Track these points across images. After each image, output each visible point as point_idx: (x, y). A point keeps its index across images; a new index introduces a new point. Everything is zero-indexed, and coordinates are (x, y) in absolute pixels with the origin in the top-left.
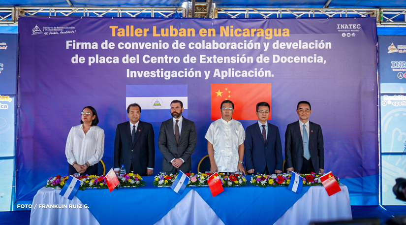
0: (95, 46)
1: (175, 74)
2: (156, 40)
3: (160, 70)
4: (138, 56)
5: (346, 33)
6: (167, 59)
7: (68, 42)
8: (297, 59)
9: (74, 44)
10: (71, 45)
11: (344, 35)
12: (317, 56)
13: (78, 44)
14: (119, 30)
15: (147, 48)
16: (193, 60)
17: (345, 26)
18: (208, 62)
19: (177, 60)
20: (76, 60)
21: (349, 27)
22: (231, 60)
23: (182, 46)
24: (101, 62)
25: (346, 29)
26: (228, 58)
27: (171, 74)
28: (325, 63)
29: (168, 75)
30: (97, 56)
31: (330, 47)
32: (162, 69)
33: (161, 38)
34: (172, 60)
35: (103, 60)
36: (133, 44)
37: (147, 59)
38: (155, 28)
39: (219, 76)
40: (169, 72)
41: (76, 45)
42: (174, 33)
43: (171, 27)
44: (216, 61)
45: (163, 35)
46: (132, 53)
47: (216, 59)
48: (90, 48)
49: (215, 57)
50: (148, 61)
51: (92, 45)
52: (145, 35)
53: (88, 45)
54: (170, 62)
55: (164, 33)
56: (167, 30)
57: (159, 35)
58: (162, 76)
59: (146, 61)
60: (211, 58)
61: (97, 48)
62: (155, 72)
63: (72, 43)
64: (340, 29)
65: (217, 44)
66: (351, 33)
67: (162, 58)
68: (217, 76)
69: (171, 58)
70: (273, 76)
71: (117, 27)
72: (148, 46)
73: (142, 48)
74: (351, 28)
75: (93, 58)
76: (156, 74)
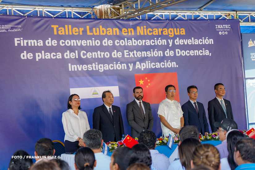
0: (41, 43)
1: (107, 67)
2: (90, 38)
3: (95, 64)
4: (76, 52)
5: (222, 31)
6: (99, 54)
7: (16, 39)
8: (192, 53)
9: (22, 41)
10: (19, 42)
11: (220, 33)
12: (205, 50)
13: (25, 41)
14: (60, 29)
15: (83, 45)
16: (119, 55)
17: (220, 26)
18: (130, 56)
19: (107, 55)
20: (24, 56)
21: (223, 27)
22: (147, 54)
23: (110, 43)
24: (46, 58)
25: (222, 29)
26: (145, 52)
27: (104, 67)
28: (210, 55)
29: (102, 68)
30: (43, 52)
31: (213, 43)
32: (97, 63)
33: (93, 36)
34: (104, 55)
35: (48, 56)
36: (72, 41)
37: (84, 54)
38: (88, 27)
39: (140, 68)
40: (102, 65)
41: (24, 43)
42: (103, 32)
43: (101, 27)
44: (137, 55)
45: (95, 34)
46: (72, 49)
47: (137, 54)
48: (36, 45)
49: (135, 52)
50: (85, 56)
51: (37, 42)
52: (81, 33)
53: (34, 42)
54: (102, 57)
55: (96, 32)
56: (98, 29)
57: (92, 34)
58: (97, 69)
59: (84, 56)
60: (132, 52)
61: (42, 45)
62: (91, 66)
63: (20, 41)
64: (218, 29)
65: (136, 41)
66: (225, 31)
67: (96, 53)
68: (138, 68)
69: (102, 53)
70: (177, 66)
71: (57, 26)
72: (84, 43)
73: (79, 44)
74: (224, 28)
75: (40, 54)
76: (92, 67)
